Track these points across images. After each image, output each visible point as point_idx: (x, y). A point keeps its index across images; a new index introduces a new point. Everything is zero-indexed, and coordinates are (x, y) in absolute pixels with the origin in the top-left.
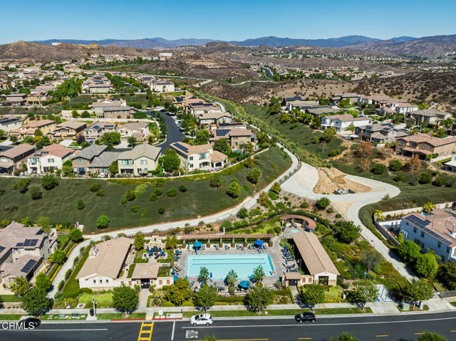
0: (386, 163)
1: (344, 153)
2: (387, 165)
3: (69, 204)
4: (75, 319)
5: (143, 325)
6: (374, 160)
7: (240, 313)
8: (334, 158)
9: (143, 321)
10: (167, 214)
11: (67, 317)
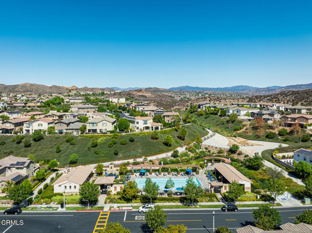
0: (276, 131)
1: (245, 128)
2: (277, 133)
3: (50, 150)
4: (49, 210)
5: (101, 213)
6: (267, 131)
7: (178, 207)
8: (239, 132)
9: (101, 211)
10: (120, 155)
11: (42, 209)
